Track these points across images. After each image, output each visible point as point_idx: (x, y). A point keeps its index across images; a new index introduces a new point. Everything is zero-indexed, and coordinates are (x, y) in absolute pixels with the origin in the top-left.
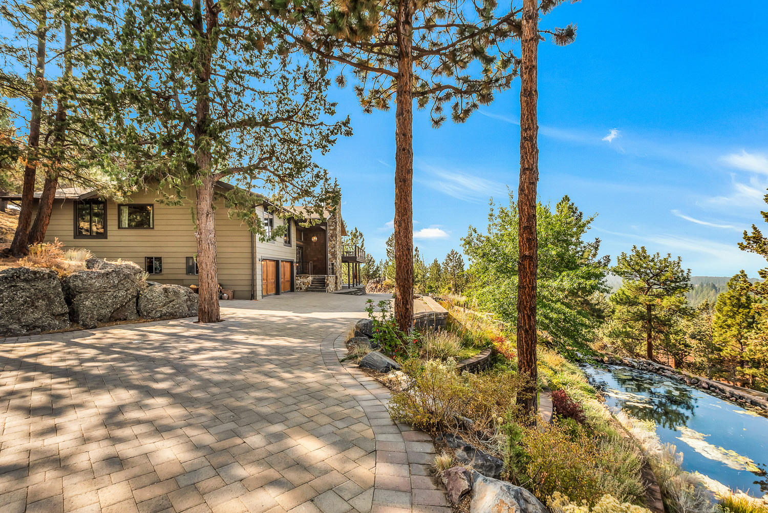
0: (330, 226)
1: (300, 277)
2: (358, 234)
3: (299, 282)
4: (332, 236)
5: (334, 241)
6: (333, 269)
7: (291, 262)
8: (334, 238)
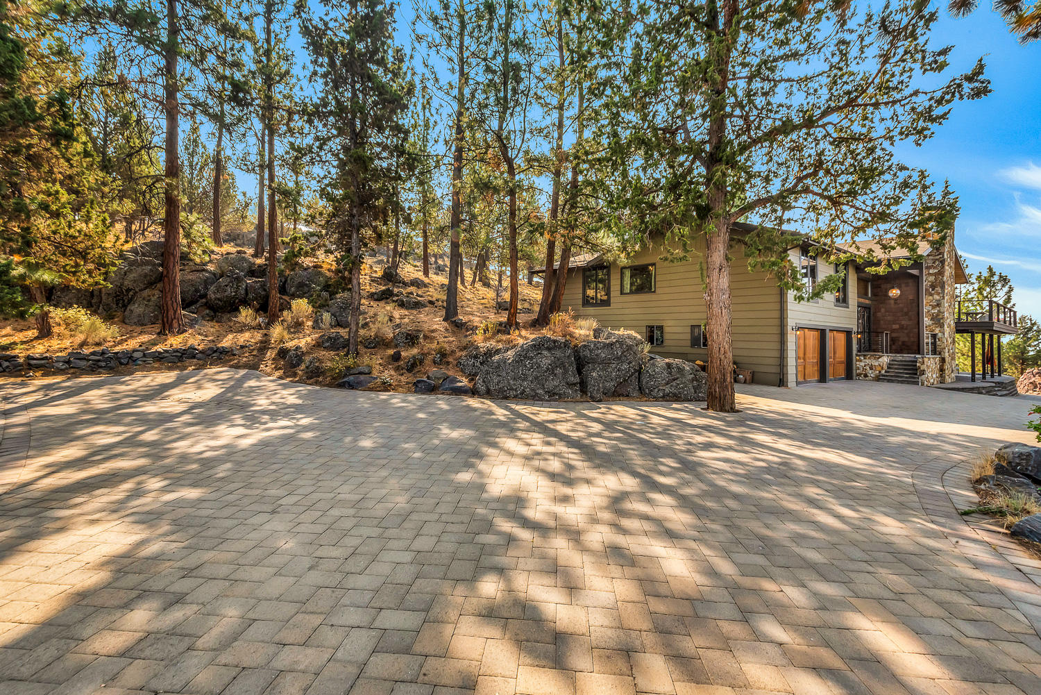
0: (928, 268)
1: (864, 356)
2: (996, 278)
3: (863, 364)
4: (933, 286)
5: (938, 294)
6: (934, 344)
7: (848, 333)
8: (939, 289)
